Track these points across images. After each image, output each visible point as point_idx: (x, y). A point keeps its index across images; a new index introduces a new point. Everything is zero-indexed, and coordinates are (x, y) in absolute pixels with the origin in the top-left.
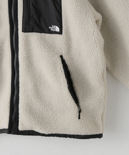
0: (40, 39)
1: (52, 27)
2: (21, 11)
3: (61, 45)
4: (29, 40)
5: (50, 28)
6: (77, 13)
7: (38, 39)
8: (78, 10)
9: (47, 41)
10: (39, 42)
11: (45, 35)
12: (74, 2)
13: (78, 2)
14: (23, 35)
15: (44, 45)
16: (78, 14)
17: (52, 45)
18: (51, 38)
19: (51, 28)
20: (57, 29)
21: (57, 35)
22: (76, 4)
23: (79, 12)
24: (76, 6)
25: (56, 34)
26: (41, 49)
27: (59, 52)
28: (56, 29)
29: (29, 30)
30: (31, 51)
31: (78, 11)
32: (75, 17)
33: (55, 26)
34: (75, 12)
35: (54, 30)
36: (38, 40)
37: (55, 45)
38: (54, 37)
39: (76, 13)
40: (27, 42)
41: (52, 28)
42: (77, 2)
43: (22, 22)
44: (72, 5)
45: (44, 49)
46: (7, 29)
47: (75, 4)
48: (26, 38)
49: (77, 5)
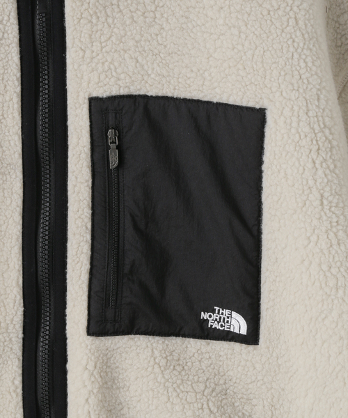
0: (163, 362)
1: (214, 312)
2: (85, 251)
3: (250, 386)
4: (117, 367)
5: (204, 316)
6: (334, 271)
7: (156, 366)
8: (337, 259)
9: (190, 370)
10: (160, 376)
11: (184, 346)
12: (324, 229)
13: (340, 227)
14: (93, 347)
15: (178, 387)
16: (339, 276)
17: (213, 385)
18: (207, 356)
19: (210, 316)
20: (238, 324)
21: (237, 346)
22: (332, 235)
23: (342, 270)
24: (329, 246)
25: (232, 343)
26: (169, 405)
27: (240, 414)
28: (234, 322)
29: (117, 325)
30: (125, 410)
31: (339, 264)
32: (323, 285)
33: (227, 312)
34: (325, 267)
35: (222, 326)
36: (157, 370)
37: (225, 383)
38: (222, 353)
39: (329, 271)
40: (109, 374)
41: (214, 317)
42: (334, 230)
43: (87, 293)
44: (314, 238)
45: (181, 407)
46: (12, 321)
47: (326, 237)
48: (105, 358)
49: (334, 242)
